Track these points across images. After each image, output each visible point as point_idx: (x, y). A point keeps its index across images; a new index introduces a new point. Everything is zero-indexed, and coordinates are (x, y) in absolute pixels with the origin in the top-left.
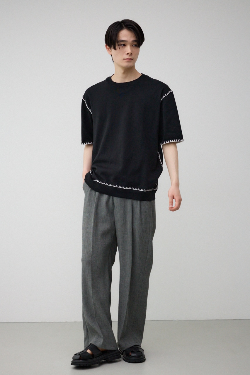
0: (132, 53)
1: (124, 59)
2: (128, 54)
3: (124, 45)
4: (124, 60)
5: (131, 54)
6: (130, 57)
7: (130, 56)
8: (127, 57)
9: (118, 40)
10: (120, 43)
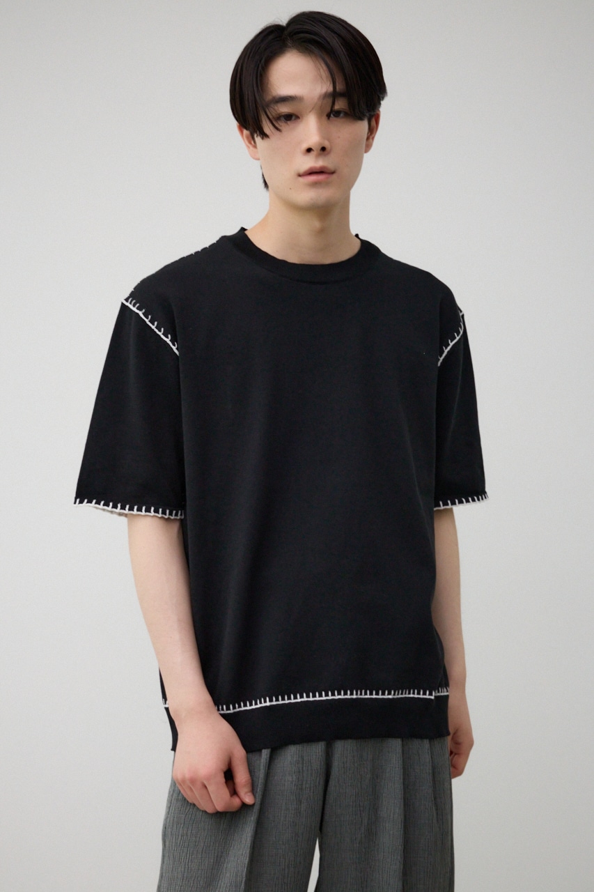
0: (326, 144)
1: (300, 175)
2: (309, 150)
3: (289, 117)
4: (301, 179)
5: (323, 149)
6: (320, 163)
7: (319, 155)
8: (310, 162)
9: (268, 98)
10: (274, 109)
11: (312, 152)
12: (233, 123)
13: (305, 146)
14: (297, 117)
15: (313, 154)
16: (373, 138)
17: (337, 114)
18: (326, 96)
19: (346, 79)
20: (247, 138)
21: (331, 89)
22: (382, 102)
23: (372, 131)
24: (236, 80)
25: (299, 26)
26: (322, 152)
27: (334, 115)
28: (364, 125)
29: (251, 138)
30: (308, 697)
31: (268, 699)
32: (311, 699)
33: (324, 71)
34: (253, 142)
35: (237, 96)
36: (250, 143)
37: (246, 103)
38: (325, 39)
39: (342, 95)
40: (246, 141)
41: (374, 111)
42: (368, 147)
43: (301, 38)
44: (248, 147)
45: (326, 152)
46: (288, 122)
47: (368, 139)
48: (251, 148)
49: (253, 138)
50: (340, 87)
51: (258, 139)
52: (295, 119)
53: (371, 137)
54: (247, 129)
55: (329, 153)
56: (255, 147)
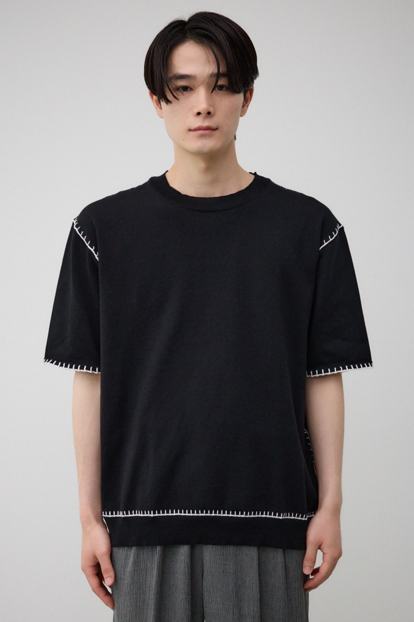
1: (190, 130)
2: (199, 114)
3: (185, 89)
4: (191, 133)
5: (209, 113)
6: (206, 123)
7: (205, 118)
8: (199, 122)
9: (171, 75)
10: (174, 84)
11: (201, 115)
12: (147, 91)
13: (196, 111)
14: (192, 89)
15: (201, 117)
16: (247, 106)
17: (221, 88)
18: (212, 75)
19: (227, 64)
20: (156, 101)
21: (216, 71)
22: (255, 81)
23: (247, 101)
24: (149, 60)
25: (195, 24)
26: (208, 115)
27: (218, 89)
28: (241, 97)
29: (158, 102)
30: (181, 512)
31: (152, 512)
32: (183, 514)
33: (212, 58)
34: (159, 105)
35: (149, 71)
36: (158, 106)
37: (155, 77)
38: (214, 34)
39: (224, 75)
40: (155, 104)
41: (248, 87)
42: (243, 113)
43: (197, 33)
44: (157, 108)
45: (210, 116)
46: (185, 93)
47: (243, 106)
48: (159, 109)
49: (160, 102)
50: (223, 69)
51: (163, 104)
52: (190, 90)
53: (246, 105)
54: (155, 95)
55: (213, 116)
56: (161, 108)
